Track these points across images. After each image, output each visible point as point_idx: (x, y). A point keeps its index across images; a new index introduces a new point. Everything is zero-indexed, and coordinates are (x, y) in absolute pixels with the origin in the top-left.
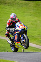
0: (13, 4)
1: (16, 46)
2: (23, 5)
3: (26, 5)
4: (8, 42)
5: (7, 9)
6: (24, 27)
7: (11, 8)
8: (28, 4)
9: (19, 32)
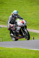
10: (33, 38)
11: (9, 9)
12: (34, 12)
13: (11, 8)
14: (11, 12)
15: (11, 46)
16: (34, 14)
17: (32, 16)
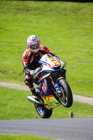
0: (46, 11)
1: (47, 105)
2: (68, 12)
3: (74, 11)
4: (29, 100)
5: (31, 22)
6: (58, 63)
7: (40, 20)
8: (80, 10)
9: (48, 75)
10: (72, 113)
11: (18, 43)
12: (76, 53)
13: (23, 41)
14: (20, 51)
15: (13, 131)
16: (76, 57)
17: (70, 62)
